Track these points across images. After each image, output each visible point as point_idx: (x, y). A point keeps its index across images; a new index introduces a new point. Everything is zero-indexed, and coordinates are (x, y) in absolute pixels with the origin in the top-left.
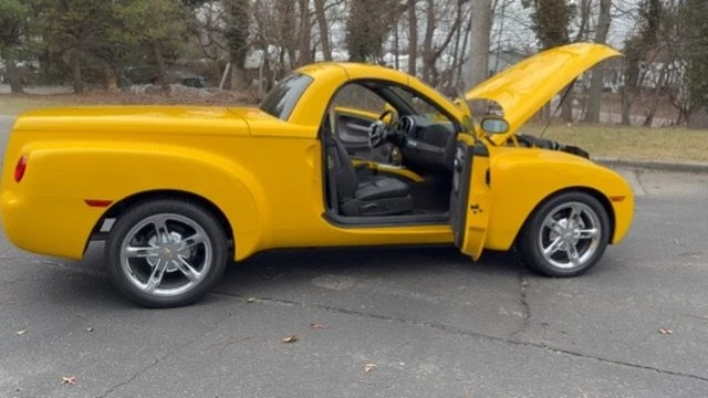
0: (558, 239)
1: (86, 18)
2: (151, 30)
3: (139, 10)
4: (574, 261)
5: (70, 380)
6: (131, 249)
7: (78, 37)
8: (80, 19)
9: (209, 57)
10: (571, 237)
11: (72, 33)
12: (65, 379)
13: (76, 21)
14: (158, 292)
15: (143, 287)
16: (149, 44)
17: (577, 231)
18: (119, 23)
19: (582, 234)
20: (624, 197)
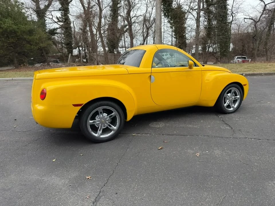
0: (228, 101)
1: (17, 41)
2: (41, 44)
3: (35, 37)
4: (233, 107)
5: (89, 177)
6: (90, 121)
7: (14, 48)
8: (15, 41)
9: (61, 53)
10: (232, 100)
11: (12, 47)
12: (87, 177)
13: (13, 43)
14: (102, 136)
15: (96, 135)
16: (41, 49)
17: (233, 97)
18: (29, 42)
19: (235, 98)
20: (246, 84)
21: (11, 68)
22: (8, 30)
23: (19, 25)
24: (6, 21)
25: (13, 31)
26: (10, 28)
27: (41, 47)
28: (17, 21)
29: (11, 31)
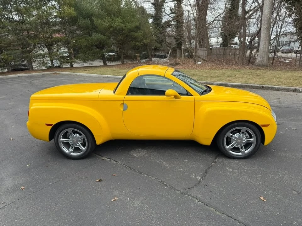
0: (234, 142)
1: (124, 38)
2: (145, 40)
5: (23, 188)
6: (62, 139)
11: (120, 44)
13: (121, 40)
14: (72, 154)
15: (67, 151)
16: (144, 45)
17: (245, 139)
19: (248, 140)
20: (269, 125)
21: (119, 64)
22: (117, 28)
23: (126, 23)
24: (116, 20)
25: (121, 29)
26: (119, 26)
27: (144, 43)
28: (125, 19)
29: (119, 29)
